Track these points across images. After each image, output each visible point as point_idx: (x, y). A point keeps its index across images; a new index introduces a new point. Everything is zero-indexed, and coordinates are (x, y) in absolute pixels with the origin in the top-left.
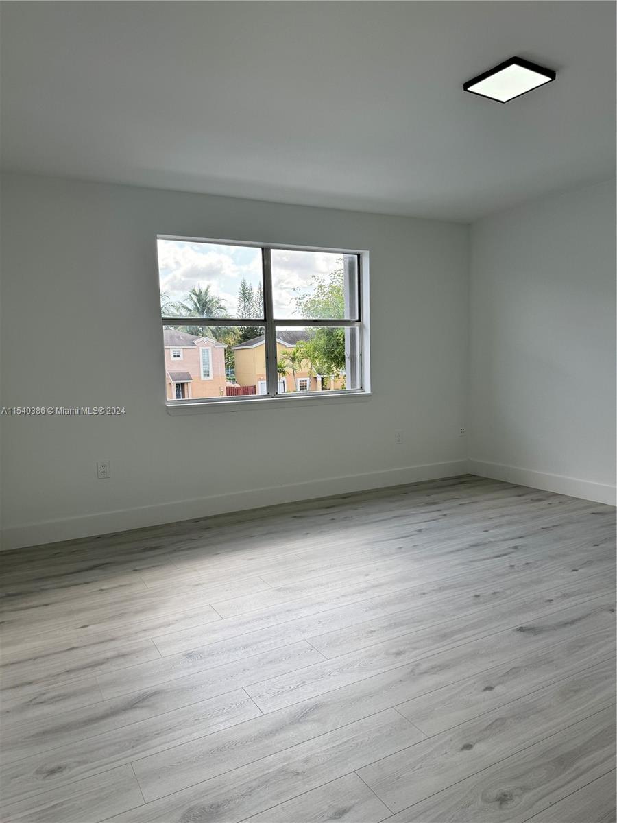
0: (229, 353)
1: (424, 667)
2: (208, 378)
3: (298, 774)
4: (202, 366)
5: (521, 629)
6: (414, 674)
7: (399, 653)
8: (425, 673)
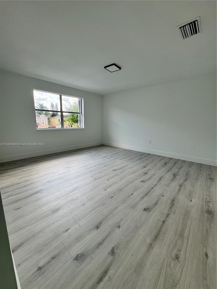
0: (49, 119)
1: (97, 178)
2: (44, 125)
3: (75, 200)
4: (42, 122)
5: (113, 170)
6: (95, 179)
7: (92, 177)
8: (97, 179)
